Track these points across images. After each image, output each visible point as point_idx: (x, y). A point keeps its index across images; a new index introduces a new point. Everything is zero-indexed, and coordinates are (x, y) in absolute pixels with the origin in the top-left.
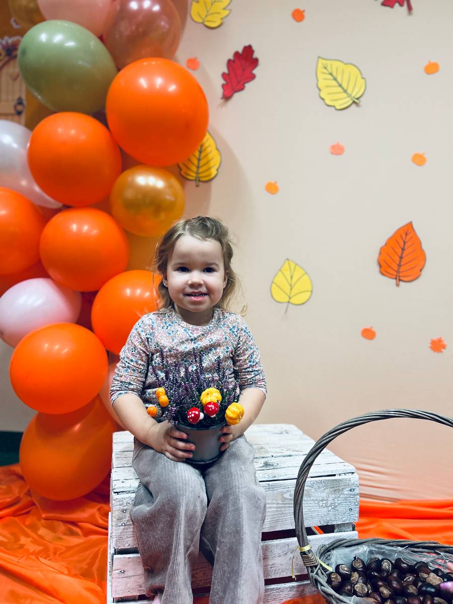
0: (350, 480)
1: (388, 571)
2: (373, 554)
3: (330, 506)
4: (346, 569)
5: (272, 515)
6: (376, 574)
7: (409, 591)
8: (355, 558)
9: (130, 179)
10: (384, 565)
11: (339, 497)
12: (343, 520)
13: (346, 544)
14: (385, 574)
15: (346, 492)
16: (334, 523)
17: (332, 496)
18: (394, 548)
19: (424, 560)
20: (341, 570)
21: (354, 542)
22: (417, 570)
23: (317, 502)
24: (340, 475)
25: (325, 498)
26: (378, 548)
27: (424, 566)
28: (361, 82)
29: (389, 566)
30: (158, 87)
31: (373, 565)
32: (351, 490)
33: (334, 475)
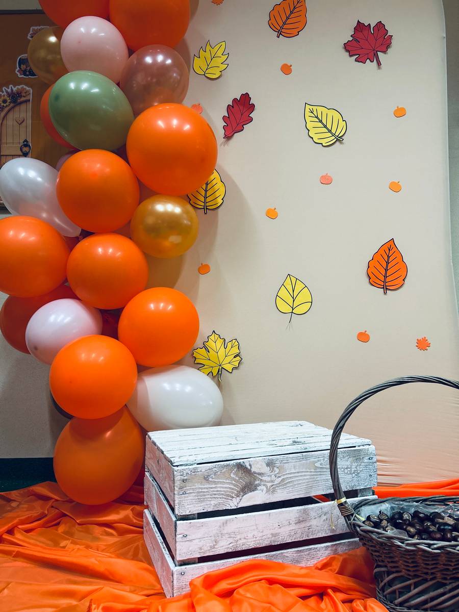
0: (368, 450)
1: (409, 520)
2: (394, 510)
3: (353, 473)
4: (376, 518)
5: (307, 482)
6: (400, 521)
7: (430, 530)
8: (380, 512)
9: (150, 207)
10: (404, 517)
11: (360, 465)
12: (365, 484)
13: (370, 503)
14: (408, 522)
15: (366, 461)
16: (358, 488)
17: (355, 464)
18: (411, 504)
19: (436, 511)
20: (372, 519)
21: (377, 501)
22: (432, 518)
23: (343, 470)
24: (359, 446)
25: (349, 467)
26: (397, 504)
27: (437, 515)
28: (342, 124)
29: (409, 517)
30: (174, 127)
31: (397, 516)
32: (369, 459)
33: (355, 447)
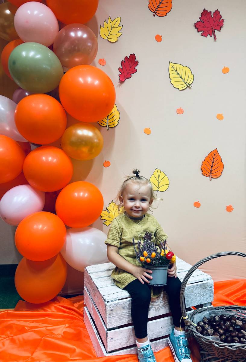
6: (214, 323)
7: (230, 329)
8: (204, 317)
14: (218, 323)
19: (232, 314)
20: (200, 324)
22: (230, 319)
26: (213, 311)
27: (233, 317)
28: (191, 76)
29: (218, 319)
30: (89, 83)
31: (212, 320)
